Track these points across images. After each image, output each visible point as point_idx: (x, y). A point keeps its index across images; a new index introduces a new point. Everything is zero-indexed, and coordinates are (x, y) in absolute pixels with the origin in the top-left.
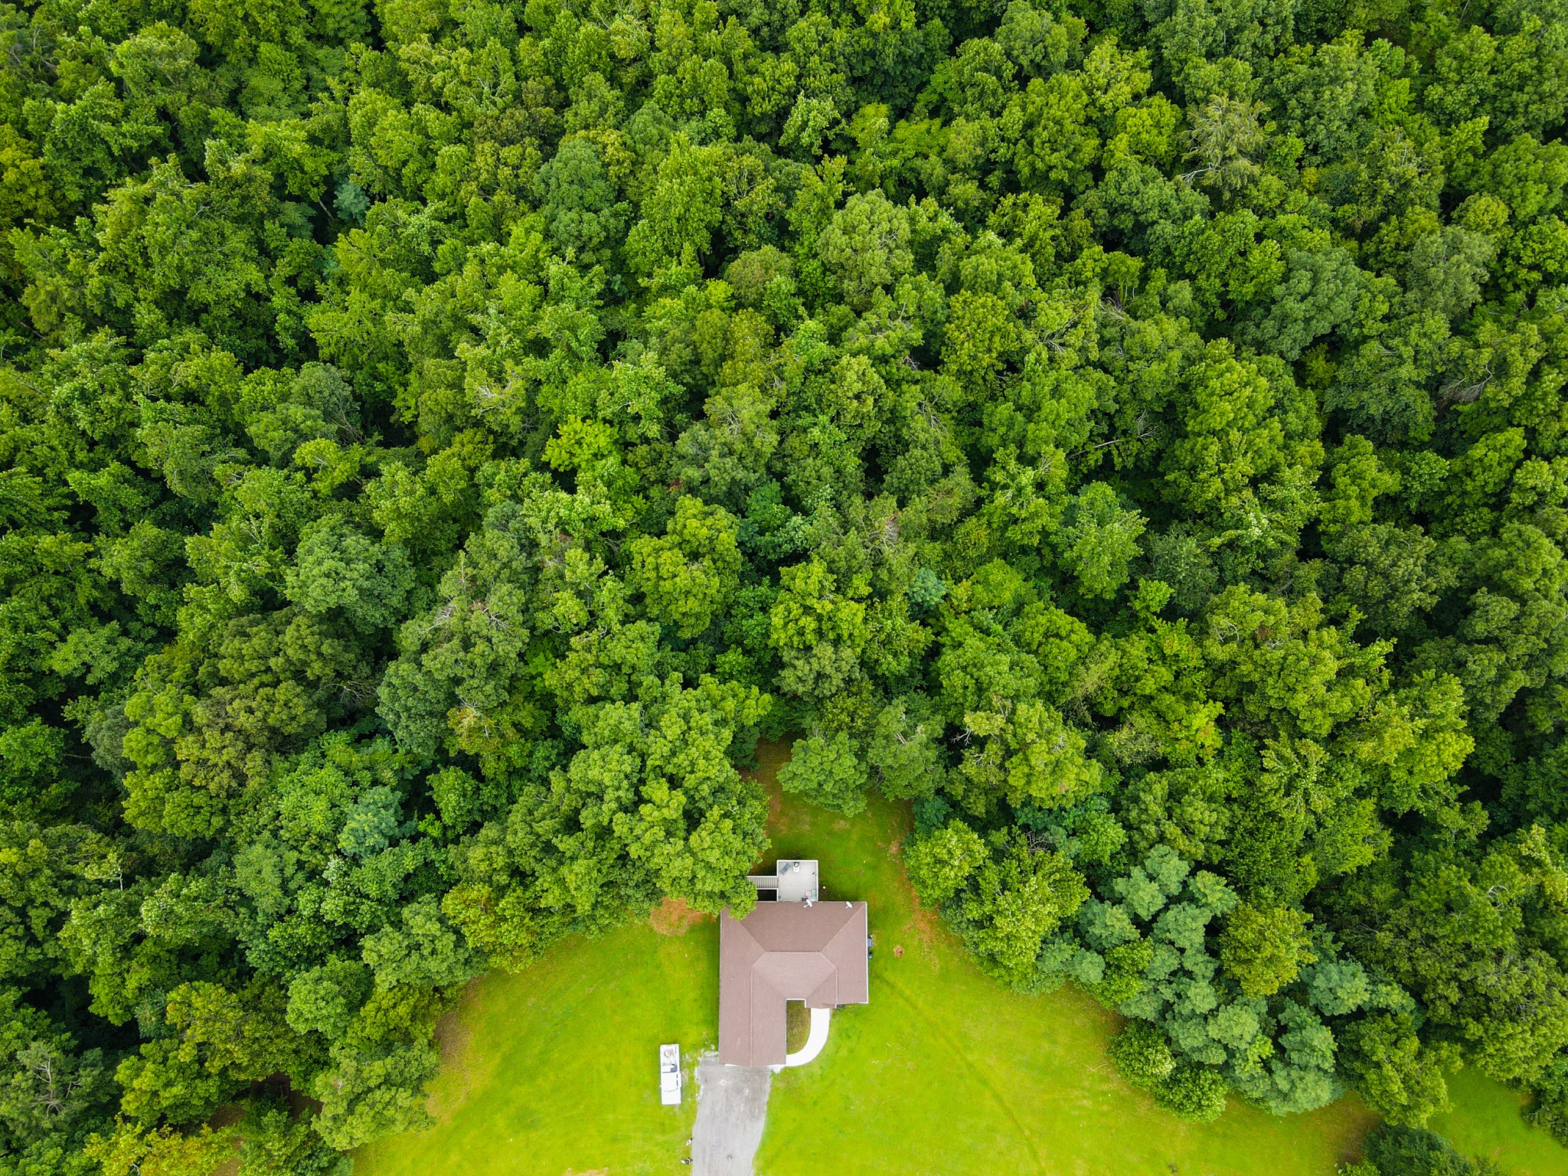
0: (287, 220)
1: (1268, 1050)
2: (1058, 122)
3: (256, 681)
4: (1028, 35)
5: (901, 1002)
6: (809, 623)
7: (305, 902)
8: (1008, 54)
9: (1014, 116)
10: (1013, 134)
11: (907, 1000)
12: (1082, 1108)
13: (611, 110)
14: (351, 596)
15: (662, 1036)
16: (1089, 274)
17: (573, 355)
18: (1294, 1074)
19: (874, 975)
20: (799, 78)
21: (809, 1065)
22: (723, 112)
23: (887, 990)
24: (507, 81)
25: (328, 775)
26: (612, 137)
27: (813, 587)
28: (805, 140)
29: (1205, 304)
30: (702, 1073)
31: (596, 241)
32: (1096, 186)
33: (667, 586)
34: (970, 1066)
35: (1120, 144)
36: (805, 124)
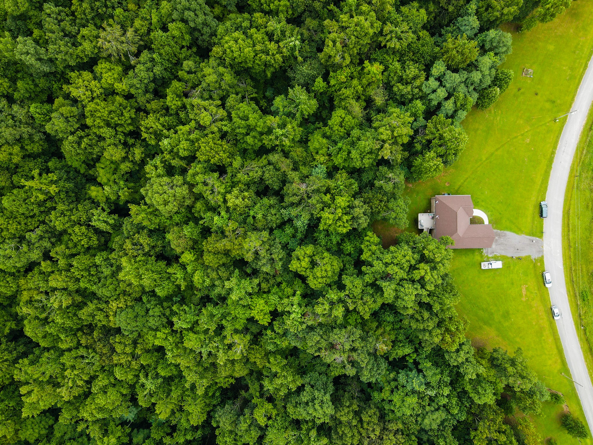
0: (142, 440)
1: (492, 54)
2: (110, 112)
3: (361, 429)
4: (66, 124)
5: (465, 183)
6: (345, 218)
7: (444, 401)
8: (72, 133)
9: (106, 132)
10: (112, 132)
11: (465, 181)
12: (500, 120)
13: (99, 306)
14: (328, 397)
15: (478, 268)
16: (179, 103)
17: (224, 316)
18: (501, 45)
19: (457, 193)
20: (81, 225)
21: (488, 216)
22: (97, 257)
23: (461, 188)
24: (82, 351)
25: (396, 398)
26: (114, 305)
27: (331, 216)
28: (112, 222)
29: (191, 56)
30: (491, 254)
31: (161, 309)
32: (136, 98)
33: (330, 274)
34: (487, 159)
35: (120, 87)
36: (105, 222)
